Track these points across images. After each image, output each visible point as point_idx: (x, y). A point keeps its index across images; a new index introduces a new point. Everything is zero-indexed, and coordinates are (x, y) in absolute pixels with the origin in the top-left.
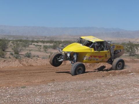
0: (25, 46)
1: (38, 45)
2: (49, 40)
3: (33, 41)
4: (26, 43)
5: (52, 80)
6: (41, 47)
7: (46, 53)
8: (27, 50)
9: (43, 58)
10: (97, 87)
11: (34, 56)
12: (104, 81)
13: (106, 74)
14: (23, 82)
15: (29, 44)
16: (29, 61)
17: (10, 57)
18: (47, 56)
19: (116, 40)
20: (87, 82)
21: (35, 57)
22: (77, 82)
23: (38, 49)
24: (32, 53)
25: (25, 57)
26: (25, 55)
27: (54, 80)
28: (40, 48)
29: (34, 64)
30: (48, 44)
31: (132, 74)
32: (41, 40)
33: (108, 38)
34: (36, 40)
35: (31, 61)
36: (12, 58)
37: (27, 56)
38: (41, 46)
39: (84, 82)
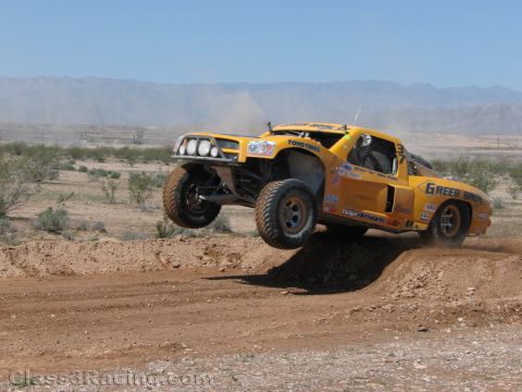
0: (38, 178)
1: (104, 173)
2: (157, 146)
3: (77, 154)
4: (45, 163)
5: (167, 348)
6: (116, 181)
7: (144, 210)
8: (49, 196)
9: (128, 237)
10: (394, 381)
11: (83, 228)
12: (426, 353)
13: (437, 318)
14: (24, 357)
15: (57, 168)
16: (56, 251)
18: (145, 224)
19: (492, 145)
20: (344, 357)
21: (85, 230)
22: (294, 356)
23: (104, 189)
24: (70, 211)
25: (38, 228)
26: (36, 223)
27: (176, 347)
28: (114, 188)
29: (80, 268)
30: (152, 168)
32: (118, 146)
34: (92, 147)
35: (65, 251)
37: (44, 224)
38: (116, 176)
39: (326, 358)
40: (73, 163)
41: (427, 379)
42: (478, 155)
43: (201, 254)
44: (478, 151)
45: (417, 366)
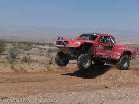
17: (3, 62)
21: (33, 61)
25: (22, 61)
33: (127, 41)
36: (7, 63)
38: (45, 49)
40: (36, 46)
41: (104, 99)
42: (133, 46)
43: (58, 68)
44: (133, 45)
45: (102, 96)
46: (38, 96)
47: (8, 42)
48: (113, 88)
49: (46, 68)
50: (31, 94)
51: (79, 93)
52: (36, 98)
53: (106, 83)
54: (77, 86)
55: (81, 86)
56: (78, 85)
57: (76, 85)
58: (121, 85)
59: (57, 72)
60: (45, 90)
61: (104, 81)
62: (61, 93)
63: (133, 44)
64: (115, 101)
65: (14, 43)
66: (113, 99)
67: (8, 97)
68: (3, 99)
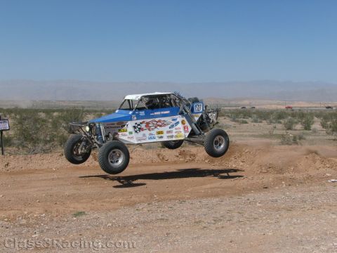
19: (318, 106)
31: (333, 180)
41: (261, 211)
42: (312, 110)
43: (178, 155)
45: (258, 205)
46: (140, 208)
47: (89, 112)
48: (277, 188)
49: (156, 156)
50: (126, 205)
51: (215, 200)
52: (137, 212)
53: (265, 180)
54: (211, 188)
55: (219, 188)
56: (212, 186)
57: (208, 186)
58: (292, 182)
59: (175, 163)
60: (152, 197)
61: (261, 176)
62: (182, 201)
63: (311, 107)
64: (283, 213)
65: (99, 113)
66: (278, 210)
67: (84, 212)
68: (76, 215)
